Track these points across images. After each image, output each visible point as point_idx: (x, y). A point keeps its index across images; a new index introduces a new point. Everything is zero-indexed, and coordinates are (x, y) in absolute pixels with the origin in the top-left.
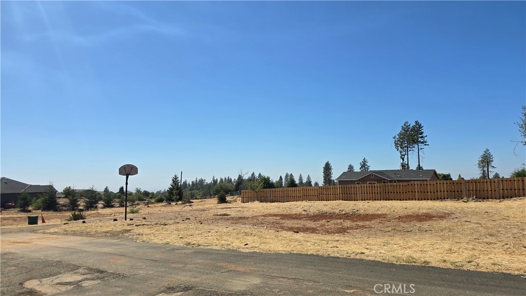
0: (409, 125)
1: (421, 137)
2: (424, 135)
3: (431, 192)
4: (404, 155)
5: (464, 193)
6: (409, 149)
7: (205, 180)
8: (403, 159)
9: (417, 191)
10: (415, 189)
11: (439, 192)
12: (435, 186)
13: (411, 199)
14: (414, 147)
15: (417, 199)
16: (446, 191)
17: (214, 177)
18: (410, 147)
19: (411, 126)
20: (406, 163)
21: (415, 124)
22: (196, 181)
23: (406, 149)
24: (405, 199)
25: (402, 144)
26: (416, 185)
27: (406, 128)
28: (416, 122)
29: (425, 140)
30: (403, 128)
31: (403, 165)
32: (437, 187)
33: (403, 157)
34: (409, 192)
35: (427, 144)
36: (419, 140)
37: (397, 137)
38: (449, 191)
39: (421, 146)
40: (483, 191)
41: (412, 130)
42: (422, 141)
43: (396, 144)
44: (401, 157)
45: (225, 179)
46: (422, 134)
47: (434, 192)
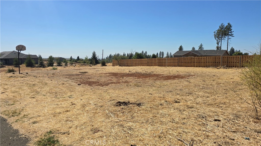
0: (224, 25)
1: (230, 32)
2: (232, 31)
3: (203, 63)
4: (219, 42)
5: (221, 63)
6: (222, 39)
7: (120, 54)
8: (218, 44)
9: (196, 62)
10: (195, 61)
11: (207, 62)
12: (206, 59)
13: (192, 66)
14: (225, 38)
15: (196, 66)
16: (211, 62)
17: (124, 53)
18: (223, 38)
19: (225, 26)
20: (220, 46)
21: (227, 25)
22: (116, 54)
23: (220, 38)
24: (189, 66)
25: (218, 36)
26: (196, 59)
27: (222, 27)
28: (229, 24)
29: (232, 34)
30: (220, 27)
31: (218, 48)
32: (206, 60)
33: (218, 43)
34: (192, 62)
35: (233, 36)
36: (229, 34)
37: (216, 32)
38: (213, 62)
39: (230, 37)
40: (232, 62)
41: (225, 28)
42: (230, 34)
43: (215, 36)
44: (217, 43)
45: (130, 54)
46: (231, 30)
47: (205, 63)
